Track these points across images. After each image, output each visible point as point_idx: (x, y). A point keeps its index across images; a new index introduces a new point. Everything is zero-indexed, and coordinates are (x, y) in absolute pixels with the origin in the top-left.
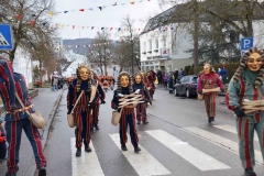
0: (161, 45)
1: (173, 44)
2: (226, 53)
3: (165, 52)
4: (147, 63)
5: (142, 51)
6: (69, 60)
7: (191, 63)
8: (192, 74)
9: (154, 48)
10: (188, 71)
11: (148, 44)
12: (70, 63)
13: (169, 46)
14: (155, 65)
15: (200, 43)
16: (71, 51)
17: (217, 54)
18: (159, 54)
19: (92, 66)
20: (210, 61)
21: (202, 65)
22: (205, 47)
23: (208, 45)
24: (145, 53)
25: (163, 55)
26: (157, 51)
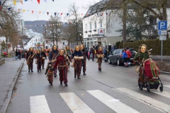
0: (98, 26)
1: (107, 26)
2: (146, 33)
3: (101, 31)
4: (88, 39)
5: (84, 30)
6: (29, 37)
7: (121, 40)
8: (121, 48)
9: (93, 28)
10: (118, 45)
11: (89, 25)
12: (30, 39)
13: (104, 27)
14: (94, 41)
15: (127, 24)
16: (31, 30)
17: (140, 33)
18: (97, 33)
19: (47, 41)
20: (135, 38)
21: (129, 41)
22: (131, 28)
23: (134, 26)
24: (86, 32)
25: (100, 34)
26: (95, 31)
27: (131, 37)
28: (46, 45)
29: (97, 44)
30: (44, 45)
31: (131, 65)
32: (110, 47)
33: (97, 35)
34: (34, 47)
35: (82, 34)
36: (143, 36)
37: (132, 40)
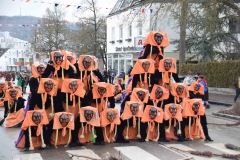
0: (135, 32)
2: (222, 47)
3: (140, 42)
4: (115, 55)
5: (109, 39)
9: (126, 36)
11: (117, 30)
12: (4, 50)
13: (146, 34)
15: (188, 31)
16: (7, 34)
17: (211, 47)
18: (131, 44)
19: (38, 56)
20: (200, 57)
21: (189, 61)
22: (195, 37)
23: (199, 35)
24: (113, 42)
25: (137, 46)
26: (130, 40)
27: (194, 54)
30: (31, 63)
33: (132, 48)
34: (13, 65)
35: (105, 46)
36: (217, 53)
37: (195, 59)
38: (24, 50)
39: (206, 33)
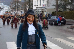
0: (42, 2)
1: (48, 2)
3: (44, 6)
4: (36, 10)
6: (2, 7)
7: (55, 10)
8: (55, 15)
9: (39, 4)
11: (36, 2)
12: (2, 9)
13: (45, 3)
14: (39, 11)
15: (59, 2)
16: (3, 4)
17: (66, 7)
19: (12, 10)
20: (63, 10)
21: (59, 11)
22: (61, 4)
23: (62, 3)
24: (35, 6)
25: (43, 7)
26: (40, 5)
27: (60, 9)
28: (11, 12)
29: (41, 12)
30: (10, 13)
31: (61, 25)
32: (49, 14)
33: (41, 7)
34: (5, 13)
35: (33, 7)
36: (68, 9)
37: (61, 11)
38: (8, 9)
39: (64, 2)
